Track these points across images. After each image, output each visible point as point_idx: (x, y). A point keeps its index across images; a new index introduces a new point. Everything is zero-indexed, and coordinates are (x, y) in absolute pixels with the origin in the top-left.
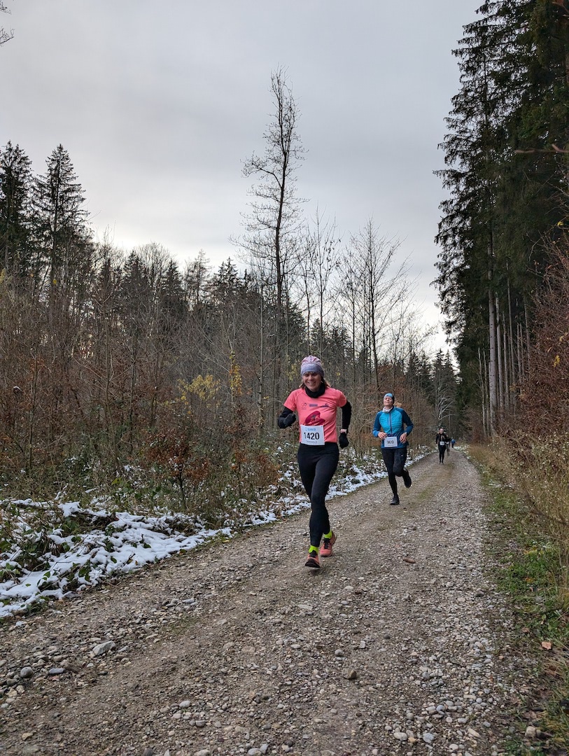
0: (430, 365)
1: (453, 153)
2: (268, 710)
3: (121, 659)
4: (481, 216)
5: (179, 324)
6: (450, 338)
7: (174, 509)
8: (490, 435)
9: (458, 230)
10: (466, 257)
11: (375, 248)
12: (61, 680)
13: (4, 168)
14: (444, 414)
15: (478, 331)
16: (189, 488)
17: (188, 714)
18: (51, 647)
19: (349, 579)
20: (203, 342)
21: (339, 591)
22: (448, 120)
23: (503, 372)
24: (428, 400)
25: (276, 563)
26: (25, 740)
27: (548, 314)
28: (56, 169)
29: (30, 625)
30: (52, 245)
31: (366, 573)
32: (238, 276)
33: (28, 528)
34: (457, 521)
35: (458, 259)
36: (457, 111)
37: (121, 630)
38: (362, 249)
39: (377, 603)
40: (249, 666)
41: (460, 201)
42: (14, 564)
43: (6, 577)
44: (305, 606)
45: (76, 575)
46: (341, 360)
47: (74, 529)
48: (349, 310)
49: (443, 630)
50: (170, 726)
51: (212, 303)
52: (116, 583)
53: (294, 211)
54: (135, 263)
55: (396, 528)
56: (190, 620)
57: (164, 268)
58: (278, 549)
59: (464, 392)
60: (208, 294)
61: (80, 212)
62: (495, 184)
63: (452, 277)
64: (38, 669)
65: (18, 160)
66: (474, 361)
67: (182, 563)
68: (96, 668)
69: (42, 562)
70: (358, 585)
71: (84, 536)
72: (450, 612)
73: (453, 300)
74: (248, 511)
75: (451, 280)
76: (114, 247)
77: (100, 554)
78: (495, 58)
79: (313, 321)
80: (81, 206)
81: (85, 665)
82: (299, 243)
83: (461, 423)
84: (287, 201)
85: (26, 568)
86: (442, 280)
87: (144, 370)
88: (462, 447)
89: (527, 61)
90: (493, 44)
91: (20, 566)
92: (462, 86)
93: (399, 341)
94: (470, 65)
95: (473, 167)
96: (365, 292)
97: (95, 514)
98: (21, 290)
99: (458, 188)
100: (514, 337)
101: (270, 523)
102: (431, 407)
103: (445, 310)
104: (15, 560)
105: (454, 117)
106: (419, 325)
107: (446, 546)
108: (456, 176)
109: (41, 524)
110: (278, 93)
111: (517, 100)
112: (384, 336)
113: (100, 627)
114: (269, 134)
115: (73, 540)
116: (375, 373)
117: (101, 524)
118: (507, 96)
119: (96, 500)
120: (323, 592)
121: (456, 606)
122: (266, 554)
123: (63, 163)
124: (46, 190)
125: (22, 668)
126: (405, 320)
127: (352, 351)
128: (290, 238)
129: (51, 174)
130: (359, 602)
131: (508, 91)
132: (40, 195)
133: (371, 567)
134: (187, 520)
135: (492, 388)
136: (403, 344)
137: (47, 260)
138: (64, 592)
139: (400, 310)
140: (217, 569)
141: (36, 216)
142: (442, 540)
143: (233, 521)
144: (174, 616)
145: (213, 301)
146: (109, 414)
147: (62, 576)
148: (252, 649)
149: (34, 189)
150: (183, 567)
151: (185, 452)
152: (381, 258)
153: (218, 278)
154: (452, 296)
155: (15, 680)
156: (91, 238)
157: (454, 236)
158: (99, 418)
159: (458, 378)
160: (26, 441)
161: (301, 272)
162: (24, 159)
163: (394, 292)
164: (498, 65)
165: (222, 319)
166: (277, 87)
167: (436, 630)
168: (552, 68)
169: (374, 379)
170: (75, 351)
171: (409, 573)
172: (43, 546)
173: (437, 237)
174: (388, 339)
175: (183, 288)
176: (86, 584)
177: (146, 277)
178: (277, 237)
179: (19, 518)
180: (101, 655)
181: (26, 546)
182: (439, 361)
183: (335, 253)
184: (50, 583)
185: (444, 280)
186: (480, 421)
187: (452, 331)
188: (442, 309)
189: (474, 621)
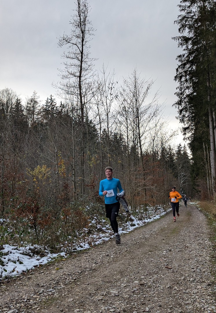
0: (174, 154)
1: (183, 26)
6: (186, 137)
7: (33, 242)
9: (188, 72)
10: (193, 88)
11: (138, 86)
14: (183, 183)
15: (203, 133)
19: (136, 277)
21: (131, 284)
24: (174, 175)
31: (145, 274)
32: (57, 106)
34: (194, 246)
35: (189, 90)
38: (131, 87)
39: (153, 289)
41: (189, 55)
44: (114, 291)
46: (120, 153)
48: (124, 123)
49: (190, 302)
51: (42, 123)
52: (8, 282)
55: (160, 250)
57: (14, 103)
58: (94, 263)
59: (195, 169)
63: (186, 100)
66: (200, 150)
67: (41, 271)
70: (141, 280)
72: (194, 293)
73: (187, 114)
74: (73, 243)
75: (185, 102)
82: (93, 85)
83: (194, 188)
84: (85, 60)
86: (179, 103)
88: (196, 203)
93: (155, 140)
96: (133, 112)
99: (187, 47)
101: (86, 249)
102: (175, 179)
103: (182, 121)
107: (189, 260)
108: (186, 40)
112: (146, 138)
116: (141, 160)
121: (196, 291)
122: (87, 266)
126: (158, 127)
130: (143, 289)
133: (147, 271)
136: (158, 142)
139: (154, 121)
140: (62, 274)
142: (186, 256)
143: (66, 249)
144: (44, 298)
145: (42, 121)
150: (43, 274)
151: (37, 210)
152: (143, 91)
153: (45, 107)
154: (186, 112)
159: (191, 161)
161: (95, 102)
163: (151, 111)
167: (186, 302)
169: (141, 164)
171: (169, 274)
173: (176, 77)
174: (148, 140)
175: (25, 114)
182: (179, 151)
183: (115, 90)
185: (181, 103)
186: (205, 186)
187: (187, 133)
188: (180, 120)
189: (207, 298)
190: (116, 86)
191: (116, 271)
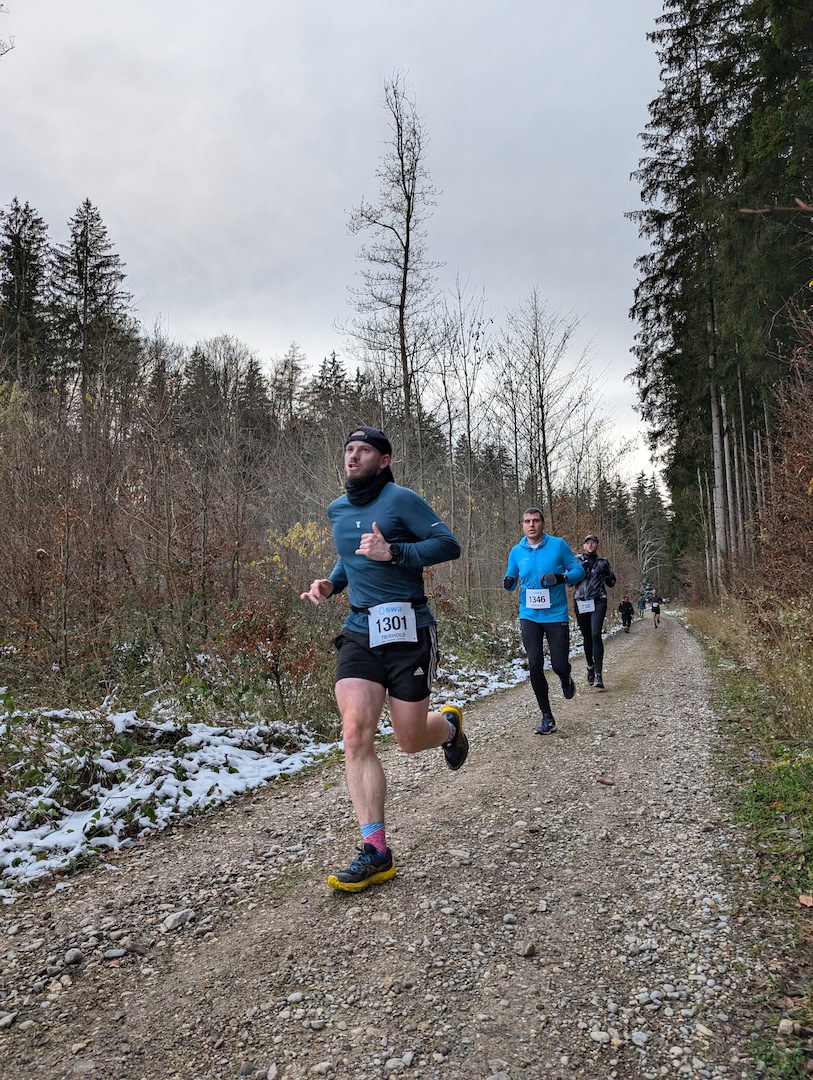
0: (628, 495)
1: (652, 186)
2: (412, 1003)
3: (202, 933)
4: (697, 276)
5: (265, 451)
6: (656, 455)
7: (270, 716)
8: (718, 592)
9: (663, 298)
10: (675, 336)
11: (543, 329)
12: (121, 966)
13: (9, 237)
14: (650, 565)
15: (697, 445)
16: (289, 684)
17: (300, 1012)
18: (106, 919)
19: (520, 810)
20: (300, 474)
21: (507, 829)
22: (645, 137)
23: (735, 503)
24: (627, 545)
25: (415, 789)
26: (76, 1054)
27: (797, 417)
28: (82, 235)
29: (76, 888)
30: (81, 344)
31: (545, 802)
32: (347, 378)
33: (66, 750)
34: (673, 721)
35: (664, 340)
36: (656, 124)
37: (203, 892)
38: (524, 332)
39: (562, 845)
40: (382, 940)
41: (665, 256)
42: (49, 801)
43: (39, 821)
44: (460, 852)
45: (137, 816)
46: (499, 493)
47: (129, 750)
48: (508, 421)
49: (657, 881)
50: (275, 1030)
51: (312, 419)
53: (424, 280)
54: (200, 364)
55: (586, 734)
56: (298, 876)
57: (242, 371)
58: (419, 769)
59: (678, 533)
60: (305, 404)
61: (120, 295)
62: (715, 227)
63: (656, 366)
64: (90, 951)
65: (29, 224)
66: (691, 486)
67: (283, 793)
68: (170, 949)
69: (88, 798)
70: (533, 819)
71: (145, 759)
72: (667, 855)
73: (659, 400)
75: (655, 371)
76: (169, 343)
77: (168, 783)
78: (711, 42)
79: (457, 438)
80: (120, 287)
81: (153, 944)
82: (433, 327)
83: (674, 577)
84: (414, 266)
85: (67, 806)
86: (641, 372)
87: (220, 518)
88: (678, 611)
89: (758, 44)
90: (707, 21)
91: (57, 805)
92: (662, 86)
93: (582, 462)
94: (675, 54)
95: (683, 204)
96: (531, 394)
97: (158, 727)
98: (41, 409)
99: (661, 237)
100: (750, 453)
102: (631, 556)
103: (648, 415)
104: (50, 797)
105: (653, 132)
106: (610, 438)
107: (658, 759)
108: (659, 219)
109: (85, 745)
110: (395, 110)
111: (746, 102)
112: (560, 457)
113: (173, 888)
114: (384, 170)
115: (130, 765)
116: (548, 510)
117: (167, 741)
118: (730, 98)
119: (159, 706)
120: (484, 831)
121: (675, 847)
122: (402, 778)
123: (92, 226)
124: (70, 265)
125: (67, 950)
126: (590, 431)
127: (515, 478)
128: (420, 320)
129: (75, 242)
130: (536, 844)
131: (731, 90)
132: (61, 273)
133: (551, 792)
134: (288, 732)
135: (719, 525)
136: (589, 465)
137: (76, 365)
138: (121, 838)
139: (582, 417)
140: (333, 801)
141: (57, 303)
142: (652, 749)
144: (275, 871)
145: (313, 415)
146: (172, 582)
147: (116, 817)
148: (385, 917)
149: (53, 265)
150: (285, 799)
151: (281, 634)
152: (554, 342)
153: (319, 381)
154: (657, 393)
155: (57, 967)
156: (136, 332)
157: (658, 307)
158: (158, 589)
159: (669, 512)
160: (58, 625)
161: (437, 368)
162: (37, 221)
163: (572, 392)
164: (716, 51)
165: (326, 441)
166: (394, 101)
167: (647, 882)
168: (796, 52)
170: (120, 495)
171: (606, 798)
172: (88, 775)
173: (633, 310)
174: (566, 461)
175: (270, 399)
176: (151, 828)
177: (216, 385)
178: (402, 319)
179: (54, 736)
180: (176, 928)
181: (65, 777)
182: (641, 488)
183: (486, 339)
184: (101, 827)
185: (644, 372)
186: (702, 573)
187: (659, 445)
188: (643, 413)
189: (701, 867)
190: (489, 329)
191: (472, 791)
